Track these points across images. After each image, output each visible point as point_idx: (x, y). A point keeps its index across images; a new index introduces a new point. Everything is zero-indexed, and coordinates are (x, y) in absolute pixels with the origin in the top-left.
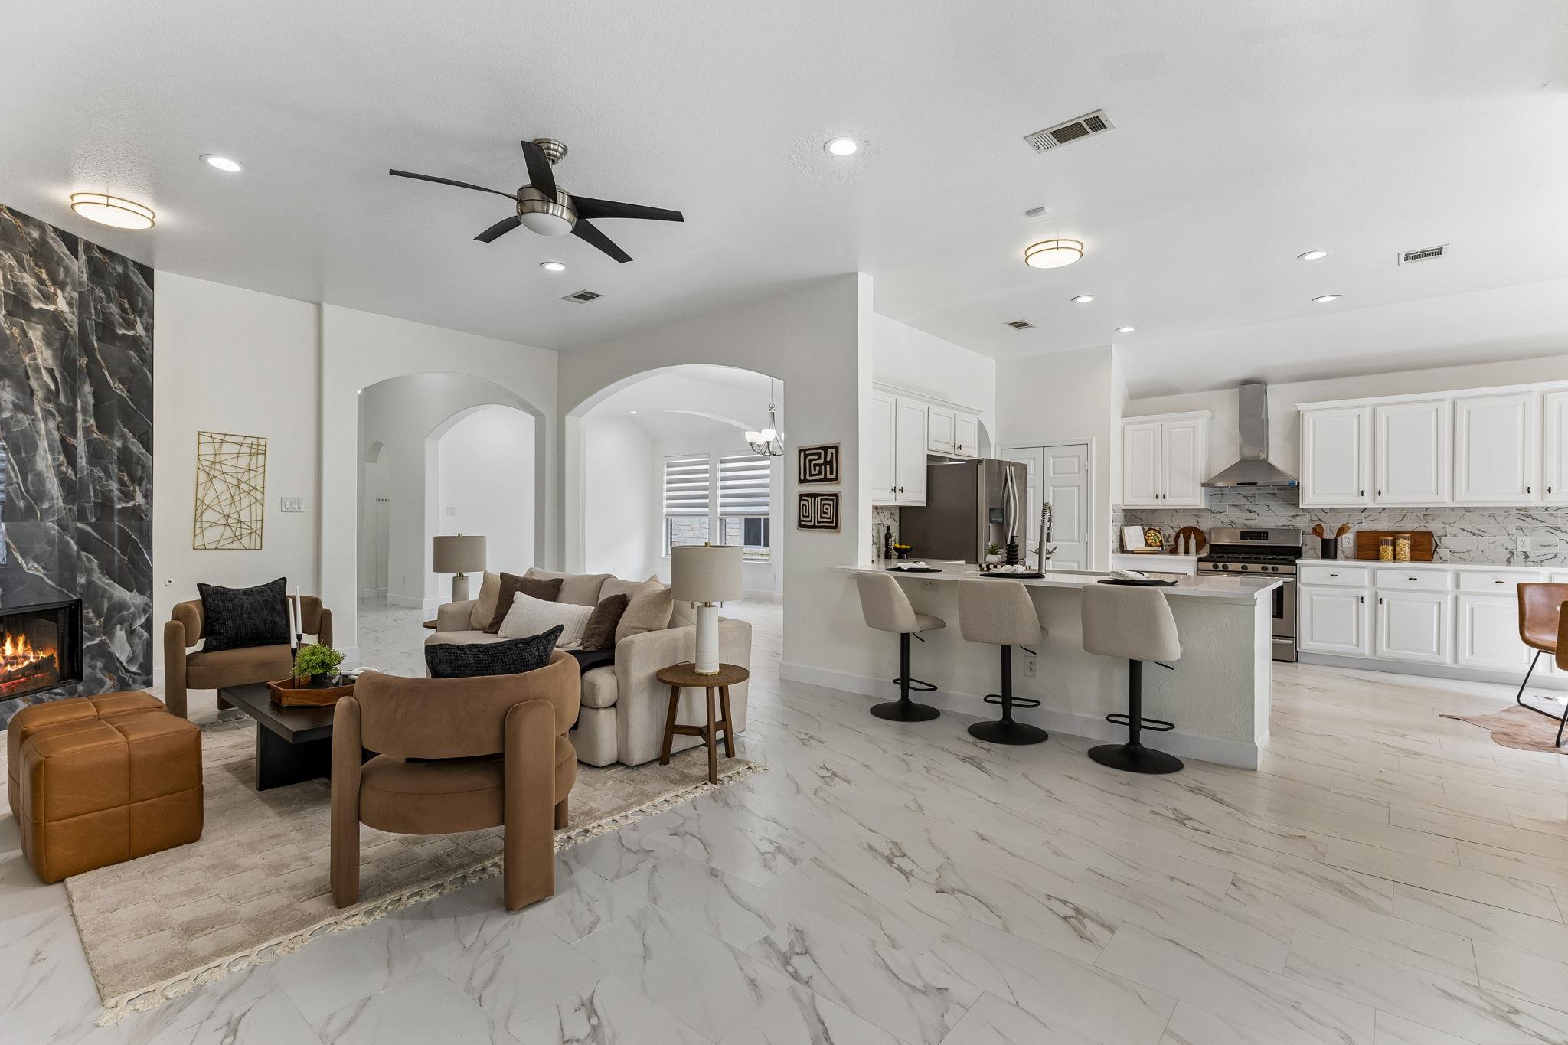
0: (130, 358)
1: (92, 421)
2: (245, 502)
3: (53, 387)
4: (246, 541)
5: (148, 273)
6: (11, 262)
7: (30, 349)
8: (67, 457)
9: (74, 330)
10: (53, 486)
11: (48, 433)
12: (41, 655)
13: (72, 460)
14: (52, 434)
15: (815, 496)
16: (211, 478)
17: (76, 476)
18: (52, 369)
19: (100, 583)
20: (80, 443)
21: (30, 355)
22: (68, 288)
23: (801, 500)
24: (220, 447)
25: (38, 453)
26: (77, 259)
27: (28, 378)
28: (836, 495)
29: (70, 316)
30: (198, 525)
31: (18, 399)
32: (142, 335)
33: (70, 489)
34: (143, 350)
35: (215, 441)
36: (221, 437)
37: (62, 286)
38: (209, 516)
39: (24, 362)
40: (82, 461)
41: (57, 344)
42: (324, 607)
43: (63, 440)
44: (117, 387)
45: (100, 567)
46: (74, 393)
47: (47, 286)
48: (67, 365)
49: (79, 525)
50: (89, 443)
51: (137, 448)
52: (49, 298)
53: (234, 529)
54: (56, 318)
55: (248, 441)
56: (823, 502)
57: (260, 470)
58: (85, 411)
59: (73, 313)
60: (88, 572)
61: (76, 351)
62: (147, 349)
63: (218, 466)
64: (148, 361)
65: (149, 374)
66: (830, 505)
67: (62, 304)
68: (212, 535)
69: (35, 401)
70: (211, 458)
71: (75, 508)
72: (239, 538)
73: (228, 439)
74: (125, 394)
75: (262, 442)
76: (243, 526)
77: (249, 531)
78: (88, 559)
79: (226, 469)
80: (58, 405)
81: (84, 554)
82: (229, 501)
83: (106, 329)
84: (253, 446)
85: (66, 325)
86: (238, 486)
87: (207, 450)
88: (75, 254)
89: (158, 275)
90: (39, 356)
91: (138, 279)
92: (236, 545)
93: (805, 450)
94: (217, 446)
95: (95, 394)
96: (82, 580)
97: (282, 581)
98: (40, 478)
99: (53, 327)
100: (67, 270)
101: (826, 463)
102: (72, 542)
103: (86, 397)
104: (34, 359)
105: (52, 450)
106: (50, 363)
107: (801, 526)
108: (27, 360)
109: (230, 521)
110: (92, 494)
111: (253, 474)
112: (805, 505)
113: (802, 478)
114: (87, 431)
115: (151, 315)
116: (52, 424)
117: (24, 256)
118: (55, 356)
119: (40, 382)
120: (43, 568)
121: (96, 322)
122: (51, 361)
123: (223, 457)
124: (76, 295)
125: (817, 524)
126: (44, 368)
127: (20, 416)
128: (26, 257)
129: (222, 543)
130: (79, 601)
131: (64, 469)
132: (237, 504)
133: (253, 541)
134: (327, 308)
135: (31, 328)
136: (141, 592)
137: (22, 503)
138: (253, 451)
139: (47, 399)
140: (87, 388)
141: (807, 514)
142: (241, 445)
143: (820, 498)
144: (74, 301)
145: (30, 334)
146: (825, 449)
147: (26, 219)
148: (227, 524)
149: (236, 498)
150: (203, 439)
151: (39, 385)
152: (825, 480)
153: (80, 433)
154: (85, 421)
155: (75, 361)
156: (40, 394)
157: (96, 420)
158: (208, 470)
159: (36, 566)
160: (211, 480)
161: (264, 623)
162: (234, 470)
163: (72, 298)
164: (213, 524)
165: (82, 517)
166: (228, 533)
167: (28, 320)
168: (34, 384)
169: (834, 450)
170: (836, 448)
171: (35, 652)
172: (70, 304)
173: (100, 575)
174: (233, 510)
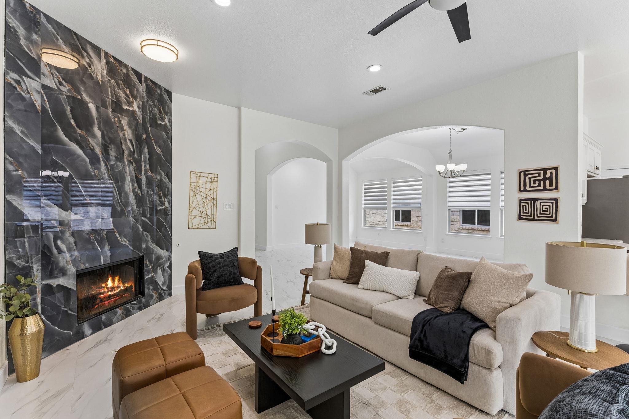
0: (163, 135)
1: (148, 166)
2: (209, 206)
3: (132, 149)
4: (209, 224)
5: (169, 94)
6: (114, 84)
7: (122, 129)
8: (138, 184)
9: (141, 121)
10: (132, 199)
11: (130, 172)
12: (127, 285)
13: (140, 187)
14: (132, 173)
15: (534, 200)
16: (195, 194)
17: (141, 194)
18: (132, 140)
19: (151, 247)
20: (143, 177)
21: (122, 132)
22: (138, 99)
23: (521, 203)
24: (199, 179)
25: (126, 182)
26: (142, 85)
27: (121, 144)
28: (556, 200)
29: (139, 113)
30: (190, 217)
31: (117, 155)
32: (167, 124)
33: (139, 200)
34: (167, 130)
35: (197, 176)
36: (199, 174)
37: (135, 98)
38: (195, 213)
39: (120, 136)
40: (144, 187)
41: (133, 127)
42: (258, 264)
43: (136, 176)
44: (157, 149)
45: (152, 239)
46: (140, 153)
47: (129, 98)
48: (138, 137)
49: (143, 218)
50: (147, 177)
51: (166, 180)
52: (130, 104)
53: (205, 218)
54: (133, 113)
55: (210, 175)
56: (542, 204)
57: (215, 190)
58: (145, 162)
59: (140, 112)
60: (147, 241)
61: (141, 131)
62: (170, 131)
63: (198, 188)
64: (170, 137)
65: (170, 144)
66: (549, 206)
67: (135, 107)
68: (196, 221)
69: (125, 156)
70: (195, 184)
71: (141, 210)
72: (207, 223)
73: (202, 174)
74: (161, 153)
75: (216, 176)
76: (209, 217)
77: (211, 220)
78: (147, 235)
79: (201, 189)
80: (134, 158)
81: (145, 233)
82: (203, 205)
83: (153, 121)
84: (212, 178)
85: (137, 118)
86: (206, 198)
87: (194, 180)
88: (141, 83)
89: (174, 95)
90: (126, 133)
91: (166, 97)
92: (206, 226)
93: (524, 172)
94: (198, 178)
95: (149, 153)
96: (144, 246)
97: (236, 249)
98: (126, 194)
99: (132, 119)
100: (138, 90)
101: (545, 179)
102: (140, 227)
103: (145, 154)
104: (124, 134)
105: (132, 181)
106: (131, 137)
107: (520, 218)
108: (121, 135)
109: (203, 215)
110: (148, 203)
111: (212, 191)
112: (526, 206)
113: (522, 188)
114: (146, 171)
115: (171, 115)
116: (131, 168)
117: (120, 81)
118: (133, 134)
119: (126, 146)
120: (128, 241)
121: (149, 117)
122: (131, 136)
123: (200, 184)
124: (141, 103)
125: (536, 218)
126: (129, 139)
127: (118, 163)
128: (120, 82)
129: (200, 226)
130: (143, 256)
131: (136, 190)
132: (206, 206)
133: (212, 225)
134: (243, 109)
135: (123, 119)
136: (167, 250)
137: (119, 208)
138: (212, 180)
139: (130, 155)
140: (146, 150)
141: (527, 211)
142: (207, 177)
143: (539, 202)
144: (140, 106)
145: (122, 122)
146: (545, 170)
147: (120, 62)
148: (202, 216)
149: (206, 204)
150: (193, 175)
151: (126, 148)
152: (545, 189)
153: (143, 172)
154: (145, 166)
155: (141, 136)
156: (126, 153)
157: (150, 166)
158: (194, 190)
159: (125, 240)
160: (195, 195)
161: (230, 274)
162: (204, 190)
163: (140, 104)
164: (196, 216)
165: (144, 215)
166: (202, 221)
167: (121, 115)
168: (124, 147)
169: (553, 171)
170: (556, 169)
171: (123, 284)
172: (139, 108)
173: (151, 243)
174: (204, 209)
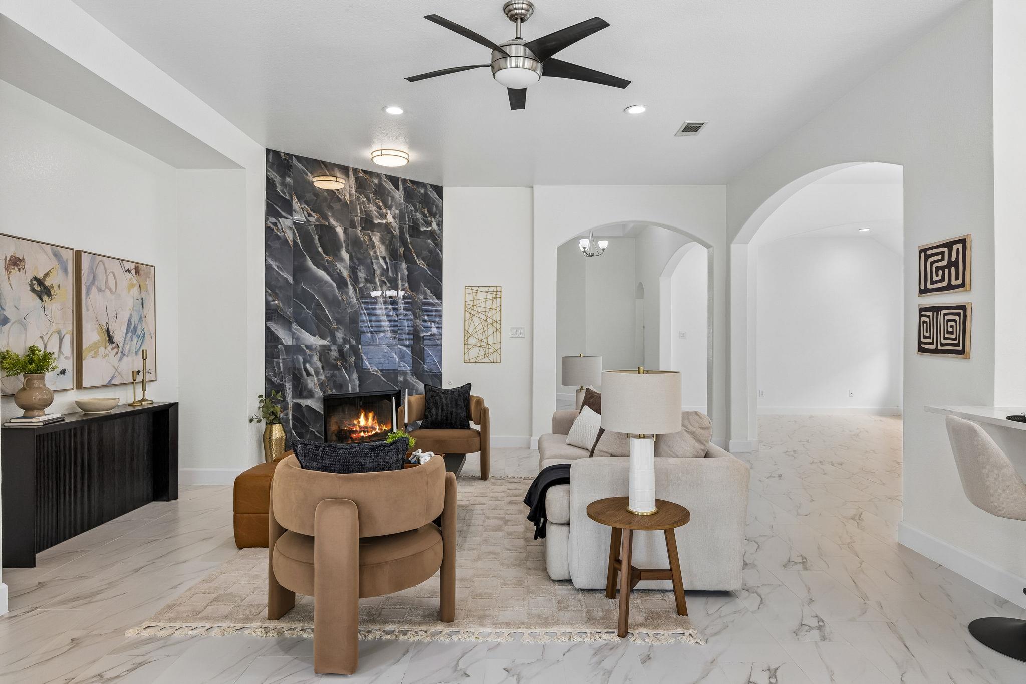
0: (429, 244)
1: (407, 285)
2: (491, 331)
3: (385, 267)
4: (491, 357)
5: (439, 190)
6: (364, 200)
7: (373, 247)
8: (392, 306)
9: (396, 232)
10: (385, 324)
13: (395, 308)
16: (472, 316)
17: (397, 318)
18: (385, 257)
19: (411, 381)
20: (400, 298)
21: (373, 250)
22: (394, 208)
25: (376, 305)
26: (398, 190)
27: (371, 264)
29: (395, 225)
30: (466, 347)
31: (367, 276)
32: (436, 229)
33: (394, 325)
34: (436, 239)
35: (474, 291)
36: (477, 288)
37: (389, 207)
38: (472, 341)
39: (370, 255)
40: (402, 309)
41: (388, 242)
44: (421, 262)
45: (411, 371)
46: (396, 269)
47: (382, 209)
48: (393, 253)
49: (400, 346)
50: (407, 296)
51: (433, 299)
52: (383, 216)
53: (485, 349)
54: (387, 226)
55: (491, 289)
57: (499, 309)
58: (402, 279)
59: (397, 222)
60: (405, 374)
61: (397, 243)
62: (439, 237)
63: (475, 308)
64: (439, 245)
65: (440, 253)
67: (390, 219)
68: (473, 353)
69: (376, 276)
70: (472, 303)
71: (397, 337)
72: (488, 355)
73: (480, 289)
74: (425, 267)
75: (499, 289)
76: (490, 347)
77: (493, 351)
78: (404, 366)
79: (480, 310)
80: (387, 277)
81: (402, 363)
82: (482, 331)
83: (415, 230)
84: (495, 293)
85: (392, 230)
86: (486, 320)
87: (470, 297)
88: (397, 187)
89: (446, 190)
90: (378, 251)
91: (434, 195)
92: (488, 360)
94: (475, 294)
95: (408, 268)
96: (401, 379)
98: (378, 319)
99: (385, 233)
100: (393, 198)
102: (396, 356)
103: (403, 271)
104: (375, 252)
105: (385, 303)
106: (384, 253)
108: (372, 253)
109: (483, 344)
110: (406, 328)
111: (494, 312)
114: (405, 290)
115: (441, 216)
116: (384, 288)
118: (386, 249)
119: (378, 264)
120: (380, 371)
121: (409, 226)
122: (384, 252)
123: (478, 302)
124: (397, 212)
126: (381, 256)
127: (369, 285)
128: (371, 195)
129: (478, 358)
130: (400, 391)
131: (391, 314)
132: (486, 332)
133: (495, 357)
134: (536, 188)
135: (374, 235)
137: (369, 334)
138: (494, 296)
139: (382, 274)
140: (404, 265)
142: (488, 292)
144: (396, 216)
145: (374, 238)
147: (371, 174)
148: (481, 346)
149: (486, 329)
150: (468, 291)
151: (378, 267)
153: (400, 292)
154: (404, 284)
155: (397, 250)
156: (378, 272)
157: (409, 284)
158: (470, 311)
159: (377, 369)
160: (472, 317)
162: (484, 310)
163: (395, 214)
164: (475, 345)
165: (401, 341)
166: (483, 352)
167: (372, 231)
168: (375, 266)
171: (380, 425)
172: (394, 218)
173: (411, 376)
174: (484, 337)
